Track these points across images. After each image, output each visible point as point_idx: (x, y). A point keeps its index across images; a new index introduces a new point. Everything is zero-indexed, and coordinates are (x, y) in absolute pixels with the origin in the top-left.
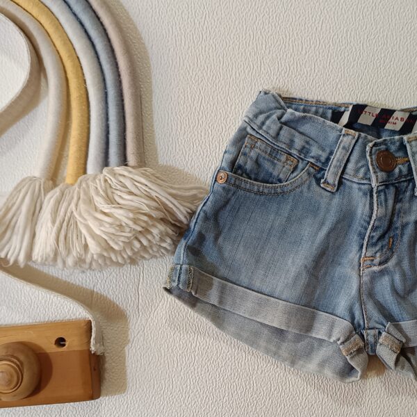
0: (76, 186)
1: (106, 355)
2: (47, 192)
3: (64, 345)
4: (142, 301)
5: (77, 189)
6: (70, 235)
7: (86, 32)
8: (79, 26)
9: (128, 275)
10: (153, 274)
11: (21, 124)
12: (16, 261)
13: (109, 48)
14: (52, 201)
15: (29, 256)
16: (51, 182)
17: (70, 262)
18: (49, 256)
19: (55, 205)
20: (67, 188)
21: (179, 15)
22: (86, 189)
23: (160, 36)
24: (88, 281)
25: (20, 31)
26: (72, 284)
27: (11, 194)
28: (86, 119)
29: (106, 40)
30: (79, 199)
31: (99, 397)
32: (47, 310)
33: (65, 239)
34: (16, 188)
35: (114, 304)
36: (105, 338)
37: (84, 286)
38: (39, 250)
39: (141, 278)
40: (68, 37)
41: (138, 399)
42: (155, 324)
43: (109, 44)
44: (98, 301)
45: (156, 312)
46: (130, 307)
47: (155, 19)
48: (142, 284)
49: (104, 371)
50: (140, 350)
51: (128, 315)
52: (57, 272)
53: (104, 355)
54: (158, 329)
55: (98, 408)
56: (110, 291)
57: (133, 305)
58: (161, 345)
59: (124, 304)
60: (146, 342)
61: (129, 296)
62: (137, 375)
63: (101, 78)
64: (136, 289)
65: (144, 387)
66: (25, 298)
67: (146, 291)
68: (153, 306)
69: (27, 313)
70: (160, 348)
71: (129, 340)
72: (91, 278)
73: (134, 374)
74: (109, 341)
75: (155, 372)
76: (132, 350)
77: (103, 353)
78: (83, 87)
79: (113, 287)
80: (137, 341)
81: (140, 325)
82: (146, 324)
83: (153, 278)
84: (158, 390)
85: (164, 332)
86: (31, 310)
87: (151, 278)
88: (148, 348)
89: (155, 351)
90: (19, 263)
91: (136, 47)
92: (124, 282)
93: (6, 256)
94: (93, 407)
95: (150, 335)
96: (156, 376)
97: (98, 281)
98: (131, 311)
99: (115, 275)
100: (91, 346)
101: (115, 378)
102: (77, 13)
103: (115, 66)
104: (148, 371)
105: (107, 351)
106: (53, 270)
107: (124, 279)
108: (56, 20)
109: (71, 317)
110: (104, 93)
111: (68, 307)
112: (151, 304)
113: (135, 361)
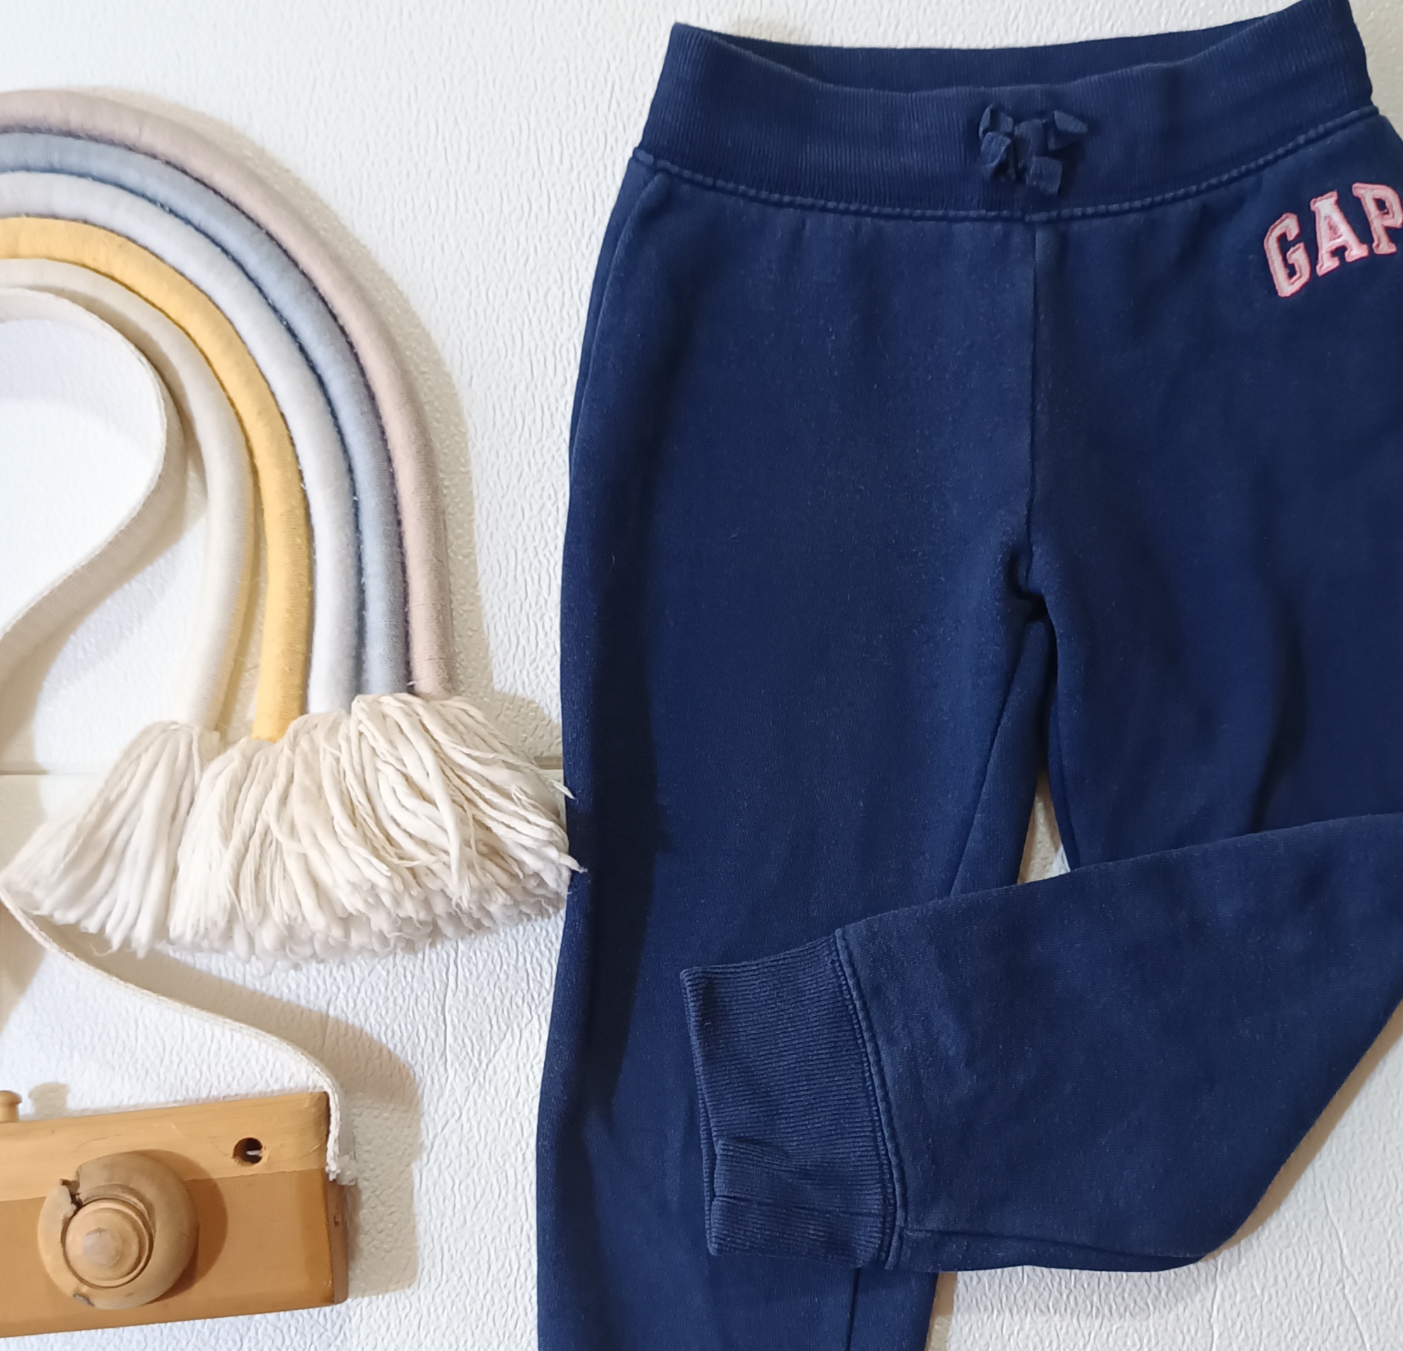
0: (284, 742)
1: (363, 1184)
2: (206, 759)
3: (256, 1159)
4: (456, 1039)
5: (287, 752)
6: (266, 871)
7: (302, 349)
8: (286, 337)
9: (417, 972)
10: (481, 966)
11: (135, 587)
12: (127, 942)
13: (364, 391)
14: (222, 783)
15: (161, 929)
16: (216, 736)
17: (267, 938)
18: (215, 924)
19: (229, 794)
20: (258, 749)
21: (538, 301)
22: (310, 754)
23: (490, 353)
24: (314, 989)
25: (138, 353)
26: (272, 998)
27: (117, 767)
28: (305, 572)
29: (355, 369)
30: (291, 780)
31: (345, 1299)
32: (205, 1068)
33: (257, 878)
34: (127, 753)
35: (381, 1050)
36: (358, 1139)
37: (303, 1002)
39: (452, 979)
40: (257, 366)
41: (448, 1303)
42: (489, 1099)
43: (361, 379)
44: (340, 1044)
45: (491, 1067)
46: (422, 1055)
47: (476, 313)
48: (454, 995)
49: (357, 1229)
50: (451, 1169)
51: (417, 1078)
52: (231, 969)
53: (356, 1186)
54: (498, 1113)
55: (341, 1328)
56: (371, 1015)
57: (430, 1050)
58: (506, 1157)
59: (408, 1048)
60: (467, 1148)
61: (421, 1028)
62: (444, 1238)
63: (344, 467)
64: (440, 1008)
65: (463, 1270)
66: (147, 1038)
67: (466, 1013)
68: (483, 1053)
69: (152, 1079)
70: (504, 1164)
71: (422, 1144)
72: (320, 982)
73: (436, 1236)
74: (368, 1148)
75: (492, 1228)
76: (430, 1169)
77: (356, 1179)
78: (296, 489)
79: (378, 1005)
80: (443, 1146)
81: (451, 1104)
82: (466, 1101)
83: (482, 979)
84: (501, 1276)
85: (513, 1120)
86: (162, 1071)
87: (478, 978)
88: (471, 1163)
89: (491, 1171)
90: (134, 945)
91: (430, 383)
92: (408, 991)
93: (102, 929)
94: (329, 1326)
95: (475, 1130)
96: (494, 1238)
97: (339, 989)
98: (426, 1068)
99: (384, 973)
100: (328, 1160)
101: (386, 1246)
102: (279, 305)
103: (379, 435)
104: (474, 1225)
105: (366, 1175)
106: (222, 965)
107: (407, 983)
108: (227, 323)
109: (269, 1086)
110: (350, 504)
111: (262, 1060)
112: (477, 1048)
113: (437, 1200)
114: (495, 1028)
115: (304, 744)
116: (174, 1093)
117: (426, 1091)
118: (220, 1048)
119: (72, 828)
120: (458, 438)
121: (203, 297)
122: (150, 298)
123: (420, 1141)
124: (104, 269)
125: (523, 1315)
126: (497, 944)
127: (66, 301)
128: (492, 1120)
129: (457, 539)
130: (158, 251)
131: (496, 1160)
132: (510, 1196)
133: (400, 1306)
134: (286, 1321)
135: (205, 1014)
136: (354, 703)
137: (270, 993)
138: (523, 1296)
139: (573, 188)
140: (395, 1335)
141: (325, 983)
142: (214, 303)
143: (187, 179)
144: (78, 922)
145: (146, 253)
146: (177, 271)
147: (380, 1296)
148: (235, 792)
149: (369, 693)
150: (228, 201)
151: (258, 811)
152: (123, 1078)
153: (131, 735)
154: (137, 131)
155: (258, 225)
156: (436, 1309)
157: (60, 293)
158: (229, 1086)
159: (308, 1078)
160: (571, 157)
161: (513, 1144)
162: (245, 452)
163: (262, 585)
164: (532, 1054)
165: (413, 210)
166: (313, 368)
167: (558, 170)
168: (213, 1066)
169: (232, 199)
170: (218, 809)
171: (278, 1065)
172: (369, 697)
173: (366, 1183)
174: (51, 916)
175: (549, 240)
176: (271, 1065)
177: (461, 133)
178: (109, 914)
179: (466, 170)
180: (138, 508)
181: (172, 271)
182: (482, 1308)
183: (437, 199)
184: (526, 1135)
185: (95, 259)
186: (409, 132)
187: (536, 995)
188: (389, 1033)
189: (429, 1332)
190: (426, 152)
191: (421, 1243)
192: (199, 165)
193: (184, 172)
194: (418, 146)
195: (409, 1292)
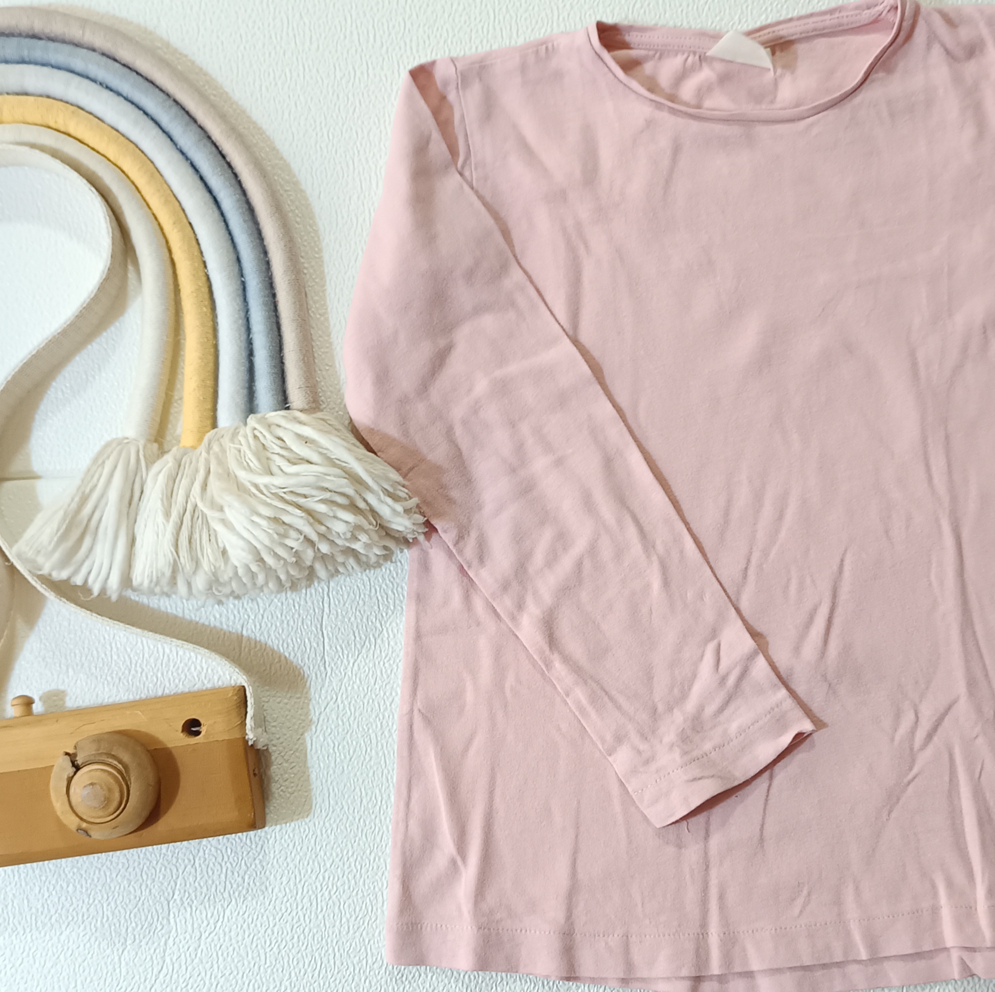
0: (202, 448)
1: (272, 749)
2: (150, 463)
3: (198, 733)
4: (331, 647)
5: (204, 454)
6: (196, 536)
7: (202, 178)
8: (191, 170)
9: (302, 603)
10: (346, 597)
11: (94, 348)
12: (103, 590)
13: (246, 206)
14: (161, 478)
15: (126, 580)
16: (156, 446)
17: (200, 582)
18: (163, 574)
19: (167, 485)
20: (185, 454)
21: (363, 138)
22: (220, 454)
23: (332, 175)
24: (232, 617)
25: (89, 185)
26: (203, 625)
27: (89, 470)
28: (211, 331)
29: (239, 191)
30: (208, 472)
31: (264, 827)
32: (159, 675)
33: (190, 542)
34: (95, 460)
35: (280, 657)
36: (268, 718)
37: (225, 627)
38: (144, 568)
39: (326, 605)
40: (172, 191)
41: (335, 826)
42: (356, 687)
43: (243, 198)
44: (252, 654)
45: (356, 664)
46: (308, 659)
47: (321, 148)
48: (328, 617)
49: (269, 779)
50: (332, 736)
51: (306, 675)
52: (174, 606)
53: (267, 749)
54: (362, 696)
55: (262, 847)
56: (272, 633)
57: (314, 656)
58: (369, 725)
59: (299, 655)
60: (342, 721)
61: (307, 640)
62: (329, 782)
63: (234, 257)
64: (319, 626)
65: (344, 803)
66: (119, 656)
67: (337, 629)
68: (350, 655)
69: (123, 683)
70: (368, 730)
71: (311, 720)
72: (236, 612)
73: (324, 781)
74: (274, 724)
75: (362, 774)
76: (318, 736)
77: (267, 745)
78: (202, 274)
79: (276, 626)
80: (326, 720)
81: (330, 691)
82: (340, 689)
83: (347, 605)
84: (370, 806)
85: (373, 701)
86: (130, 678)
87: (344, 605)
88: (346, 731)
89: (359, 736)
90: (109, 593)
91: (291, 198)
92: (296, 616)
93: (86, 581)
94: (254, 846)
95: (347, 709)
96: (363, 781)
97: (249, 617)
98: (311, 668)
99: (280, 604)
100: (247, 732)
101: (290, 790)
102: (185, 149)
103: (256, 235)
104: (349, 773)
105: (273, 742)
106: (167, 603)
107: (296, 610)
108: (149, 162)
109: (204, 685)
110: (239, 282)
111: (199, 668)
112: (346, 652)
113: (323, 757)
114: (358, 638)
115: (216, 448)
116: (139, 693)
117: (312, 683)
118: (169, 660)
119: (61, 513)
120: (313, 235)
121: (132, 145)
122: (96, 147)
123: (310, 717)
124: (62, 129)
125: (386, 832)
126: (356, 581)
127: (37, 151)
128: (358, 701)
129: (315, 302)
130: (100, 115)
131: (363, 728)
132: (373, 751)
133: (302, 830)
134: (224, 845)
135: (158, 636)
136: (249, 420)
137: (202, 621)
138: (385, 818)
139: (384, 59)
140: (299, 849)
141: (239, 613)
142: (140, 149)
143: (117, 65)
144: (69, 578)
145: (91, 116)
146: (113, 128)
147: (288, 824)
148: (171, 483)
149: (259, 412)
150: (147, 79)
151: (188, 496)
152: (103, 684)
153: (97, 449)
154: (81, 32)
155: (168, 95)
156: (326, 831)
157: (33, 146)
158: (177, 686)
159: (231, 678)
160: (381, 37)
161: (374, 716)
162: (166, 250)
163: (182, 341)
164: (384, 655)
165: (274, 78)
166: (210, 191)
167: (373, 47)
168: (165, 673)
169: (149, 78)
170: (160, 496)
171: (210, 671)
172: (259, 415)
173: (274, 748)
174: (50, 575)
175: (368, 95)
176: (205, 671)
177: (304, 23)
178: (89, 573)
179: (310, 50)
180: (95, 291)
181: (110, 129)
182: (358, 828)
183: (290, 70)
184: (382, 711)
185: (56, 122)
186: (269, 25)
187: (384, 615)
188: (285, 645)
189: (322, 846)
190: (281, 38)
191: (313, 786)
192: (125, 54)
193: (115, 60)
194: (276, 34)
195: (307, 820)
